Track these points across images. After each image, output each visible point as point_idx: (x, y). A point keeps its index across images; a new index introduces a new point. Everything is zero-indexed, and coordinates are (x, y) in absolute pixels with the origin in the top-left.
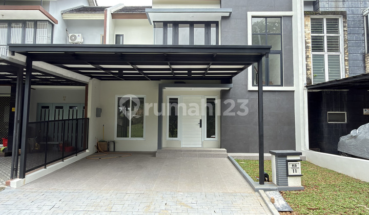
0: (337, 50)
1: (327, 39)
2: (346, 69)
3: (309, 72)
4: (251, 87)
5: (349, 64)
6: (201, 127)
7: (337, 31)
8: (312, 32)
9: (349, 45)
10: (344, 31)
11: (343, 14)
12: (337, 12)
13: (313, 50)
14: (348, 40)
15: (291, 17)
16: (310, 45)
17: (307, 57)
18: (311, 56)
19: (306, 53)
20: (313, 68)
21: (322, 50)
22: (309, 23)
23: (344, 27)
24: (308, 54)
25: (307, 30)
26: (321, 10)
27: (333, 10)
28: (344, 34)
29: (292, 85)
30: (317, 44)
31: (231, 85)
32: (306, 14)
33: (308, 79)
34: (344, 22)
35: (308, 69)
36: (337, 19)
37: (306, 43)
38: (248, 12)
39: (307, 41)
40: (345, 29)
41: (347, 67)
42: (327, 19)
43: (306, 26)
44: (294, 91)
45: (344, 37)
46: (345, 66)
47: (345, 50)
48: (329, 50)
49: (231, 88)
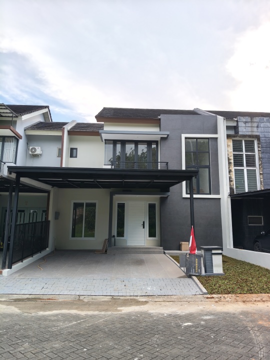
0: (254, 165)
1: (246, 157)
2: (261, 181)
3: (232, 183)
4: (185, 195)
5: (263, 177)
6: (144, 227)
7: (253, 151)
8: (234, 151)
9: (263, 161)
10: (259, 150)
11: (258, 137)
12: (253, 135)
13: (235, 166)
14: (262, 158)
15: (217, 138)
16: (232, 161)
17: (230, 171)
18: (233, 170)
19: (229, 168)
20: (235, 180)
21: (242, 166)
22: (231, 144)
23: (259, 147)
24: (230, 168)
25: (229, 149)
26: (240, 133)
27: (250, 133)
28: (259, 153)
29: (219, 194)
30: (238, 161)
31: (169, 194)
32: (228, 136)
33: (231, 189)
34: (258, 144)
35: (231, 181)
36: (253, 141)
37: (229, 159)
38: (182, 135)
39: (230, 158)
40: (260, 149)
41: (262, 180)
42: (245, 141)
43: (228, 146)
44: (220, 199)
45: (259, 155)
46: (260, 179)
47: (260, 166)
48: (247, 166)
49: (168, 196)
